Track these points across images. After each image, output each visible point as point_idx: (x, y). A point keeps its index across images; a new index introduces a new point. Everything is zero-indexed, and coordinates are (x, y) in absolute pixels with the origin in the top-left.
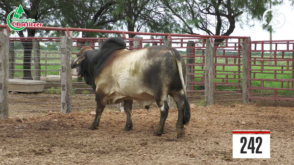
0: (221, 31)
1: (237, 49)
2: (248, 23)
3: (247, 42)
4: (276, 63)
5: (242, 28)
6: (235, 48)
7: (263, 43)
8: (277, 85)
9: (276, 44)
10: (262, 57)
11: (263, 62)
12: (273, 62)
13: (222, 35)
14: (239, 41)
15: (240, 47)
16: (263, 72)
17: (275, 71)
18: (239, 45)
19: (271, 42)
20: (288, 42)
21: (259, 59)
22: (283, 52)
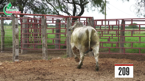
0: (76, 13)
1: (86, 24)
2: (92, 9)
3: (91, 20)
5: (88, 11)
6: (85, 24)
7: (102, 20)
8: (109, 45)
9: (109, 21)
10: (100, 29)
11: (102, 32)
12: (107, 32)
13: (77, 16)
14: (87, 19)
15: (87, 23)
16: (101, 37)
18: (87, 22)
19: (105, 20)
20: (117, 20)
21: (99, 30)
22: (113, 26)
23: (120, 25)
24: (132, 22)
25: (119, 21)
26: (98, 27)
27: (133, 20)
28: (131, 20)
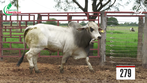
4: (21, 30)
9: (22, 16)
10: (11, 26)
12: (20, 29)
16: (12, 36)
17: (20, 36)
20: (29, 15)
21: (9, 27)
22: (26, 21)
23: (36, 21)
24: (49, 18)
25: (34, 16)
26: (9, 23)
27: (50, 14)
28: (47, 14)
